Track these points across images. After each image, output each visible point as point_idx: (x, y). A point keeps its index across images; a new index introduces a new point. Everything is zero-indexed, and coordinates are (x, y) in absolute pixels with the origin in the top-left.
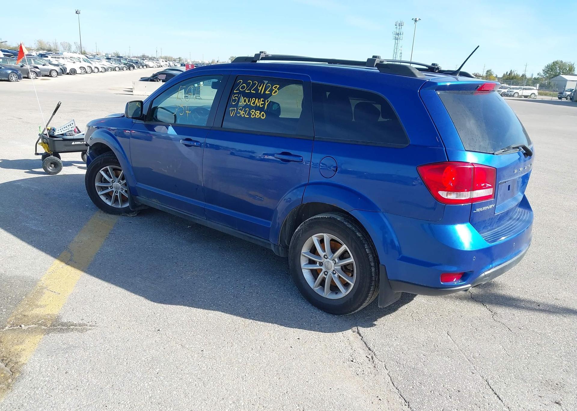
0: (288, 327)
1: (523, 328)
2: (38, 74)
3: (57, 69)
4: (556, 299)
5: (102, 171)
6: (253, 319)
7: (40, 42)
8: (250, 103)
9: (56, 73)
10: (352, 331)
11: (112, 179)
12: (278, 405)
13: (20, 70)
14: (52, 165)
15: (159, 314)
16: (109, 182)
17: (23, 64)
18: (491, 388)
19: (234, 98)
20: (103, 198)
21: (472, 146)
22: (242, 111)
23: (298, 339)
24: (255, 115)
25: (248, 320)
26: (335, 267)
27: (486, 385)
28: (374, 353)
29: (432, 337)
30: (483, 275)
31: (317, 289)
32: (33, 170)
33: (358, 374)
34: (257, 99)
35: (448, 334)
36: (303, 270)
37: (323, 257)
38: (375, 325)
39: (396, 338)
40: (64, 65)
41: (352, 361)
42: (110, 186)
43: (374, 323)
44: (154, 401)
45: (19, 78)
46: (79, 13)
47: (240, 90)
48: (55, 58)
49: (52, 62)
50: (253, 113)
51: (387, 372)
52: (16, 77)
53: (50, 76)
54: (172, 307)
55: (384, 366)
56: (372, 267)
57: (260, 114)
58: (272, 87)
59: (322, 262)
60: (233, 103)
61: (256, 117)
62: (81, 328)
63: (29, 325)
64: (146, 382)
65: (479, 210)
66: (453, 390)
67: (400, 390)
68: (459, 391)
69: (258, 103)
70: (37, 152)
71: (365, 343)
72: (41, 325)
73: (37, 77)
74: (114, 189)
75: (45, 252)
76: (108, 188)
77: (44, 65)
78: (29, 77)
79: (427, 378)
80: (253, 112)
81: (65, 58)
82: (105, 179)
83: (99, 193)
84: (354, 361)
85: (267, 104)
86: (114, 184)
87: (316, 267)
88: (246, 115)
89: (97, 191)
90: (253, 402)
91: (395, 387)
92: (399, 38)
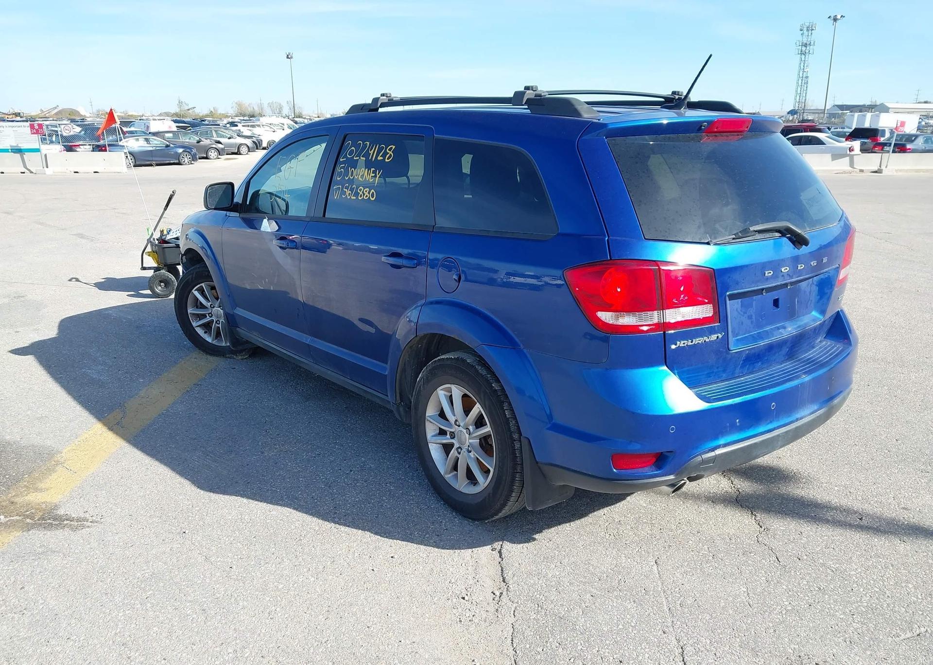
0: (387, 537)
1: (805, 557)
2: (220, 152)
3: (249, 142)
4: (904, 508)
5: (195, 290)
6: (335, 523)
7: (239, 105)
9: (247, 149)
10: (492, 548)
11: (210, 303)
12: (301, 661)
13: (195, 146)
14: (162, 284)
15: (198, 509)
16: (207, 308)
17: (200, 139)
18: (683, 660)
19: (339, 171)
20: (200, 331)
21: (661, 231)
22: (348, 190)
23: (392, 557)
25: (328, 523)
26: (470, 441)
27: (677, 654)
28: (508, 586)
29: (623, 565)
30: (699, 459)
31: (449, 477)
32: (140, 292)
33: (461, 621)
34: (367, 169)
35: (656, 563)
36: (430, 445)
37: (453, 423)
38: (534, 539)
39: (559, 564)
40: (259, 135)
41: (463, 598)
42: (209, 314)
43: (534, 536)
44: (119, 640)
45: (194, 158)
46: (292, 57)
47: (347, 158)
48: (248, 126)
49: (243, 132)
51: (512, 620)
52: (190, 158)
53: (238, 153)
54: (224, 498)
55: (513, 609)
56: (515, 440)
57: (369, 193)
58: (386, 148)
59: (453, 433)
60: (338, 179)
61: (364, 197)
62: (77, 523)
63: (10, 516)
64: (122, 610)
65: (684, 344)
66: (612, 658)
67: (518, 652)
68: (621, 662)
69: (368, 176)
70: (144, 266)
71: (502, 570)
72: (27, 517)
73: (219, 157)
74: (214, 318)
75: (90, 412)
76: (207, 317)
77: (229, 138)
78: (209, 158)
79: (575, 635)
81: (261, 126)
82: (201, 303)
83: (194, 324)
84: (466, 598)
85: (378, 176)
86: (214, 309)
87: (447, 440)
89: (191, 320)
90: (264, 652)
91: (513, 647)
92: (807, 51)
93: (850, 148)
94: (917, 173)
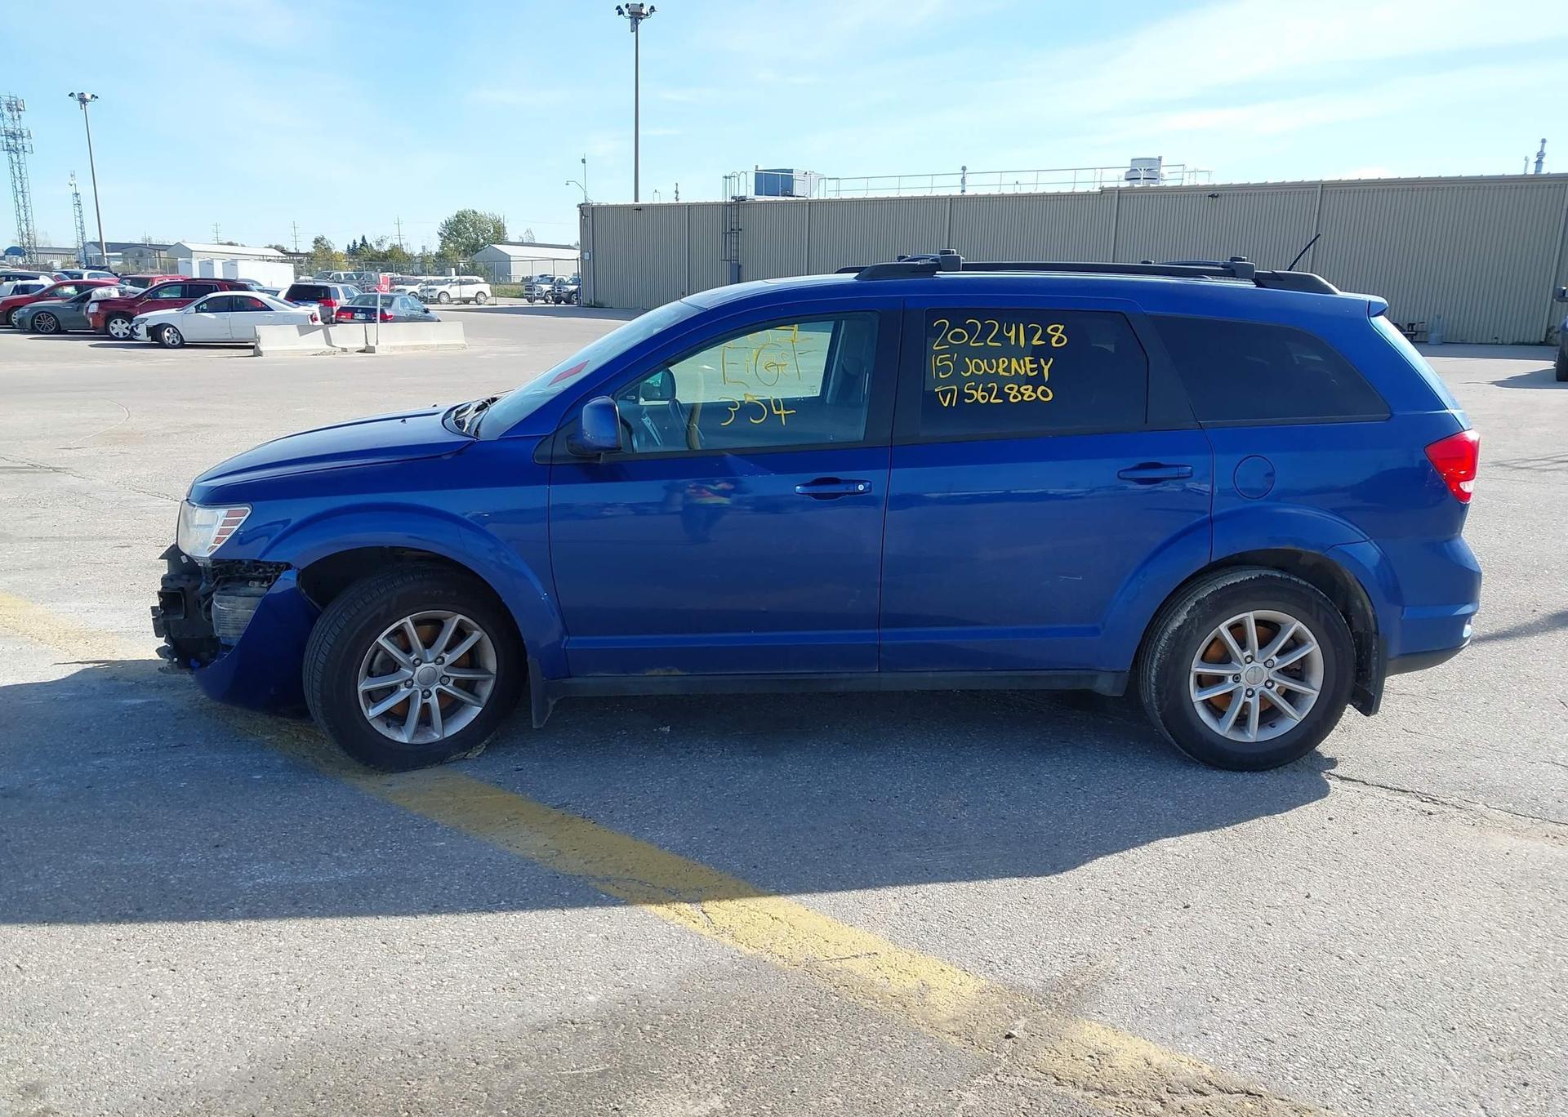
5: (385, 637)
8: (997, 370)
11: (415, 657)
16: (404, 669)
19: (939, 364)
20: (380, 727)
22: (977, 391)
24: (1022, 397)
26: (1273, 674)
28: (1417, 792)
34: (1013, 360)
36: (1196, 705)
37: (1243, 661)
42: (406, 681)
47: (950, 344)
50: (1014, 393)
55: (1462, 801)
57: (1035, 391)
58: (1044, 330)
59: (1239, 675)
60: (942, 376)
61: (1025, 398)
69: (1021, 368)
71: (1381, 786)
74: (417, 687)
76: (400, 689)
80: (1011, 389)
83: (370, 714)
85: (1046, 368)
86: (420, 668)
87: (1229, 688)
88: (995, 399)
89: (363, 707)
92: (20, 147)
93: (311, 316)
94: (416, 351)
